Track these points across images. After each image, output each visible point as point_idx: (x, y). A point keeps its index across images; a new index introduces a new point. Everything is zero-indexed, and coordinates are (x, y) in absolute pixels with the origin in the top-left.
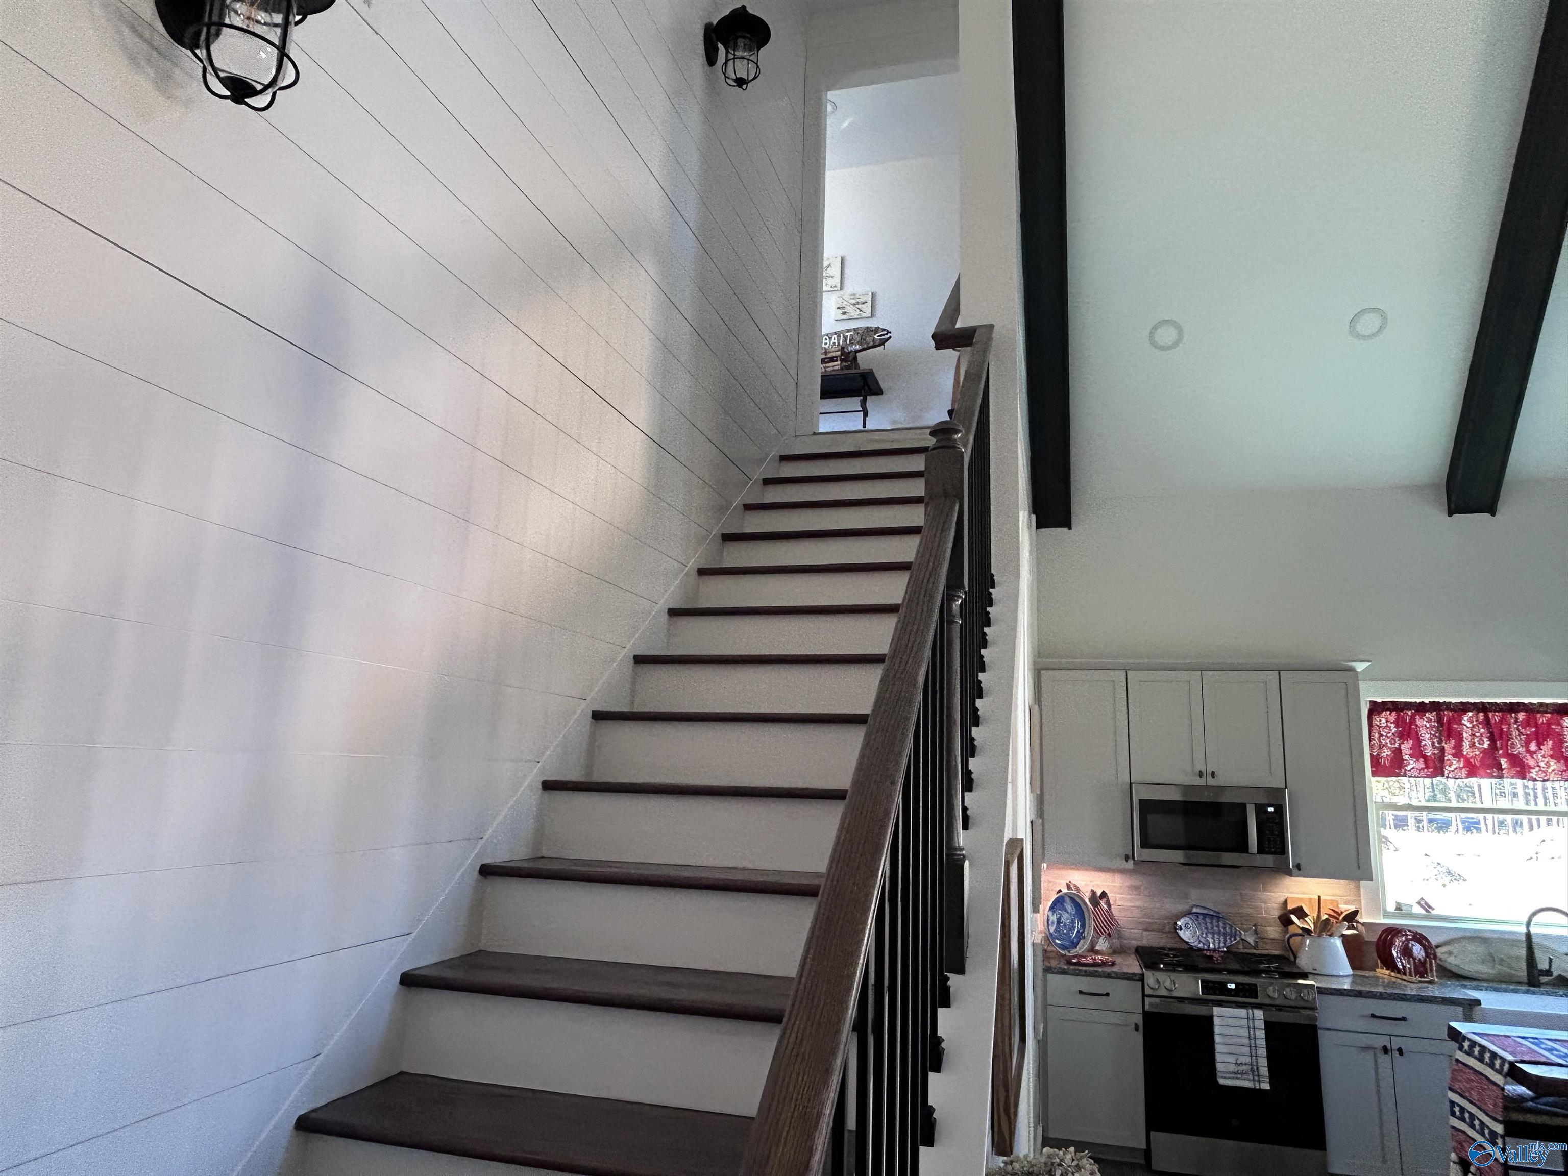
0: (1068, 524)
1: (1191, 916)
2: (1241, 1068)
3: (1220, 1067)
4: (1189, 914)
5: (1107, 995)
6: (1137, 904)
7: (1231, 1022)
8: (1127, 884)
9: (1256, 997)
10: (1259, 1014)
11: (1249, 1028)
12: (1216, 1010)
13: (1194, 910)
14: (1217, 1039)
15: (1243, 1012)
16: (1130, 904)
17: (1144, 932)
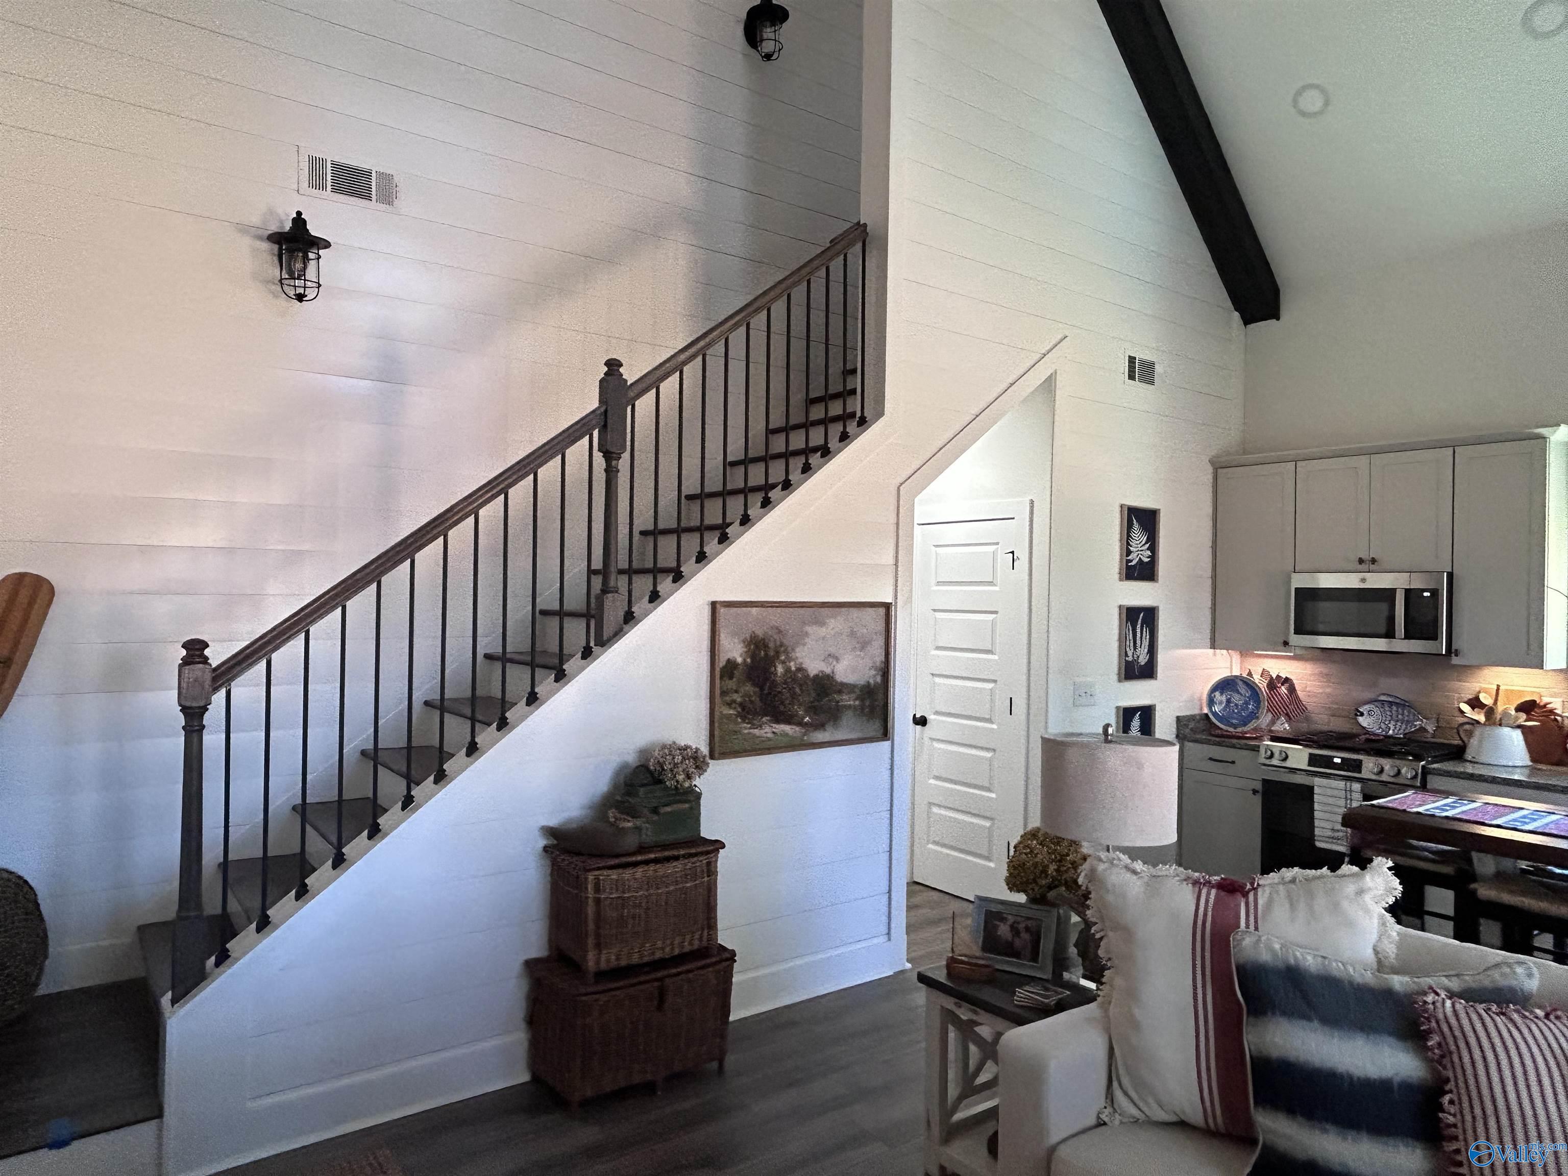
0: (1278, 319)
1: (1376, 703)
2: (1336, 834)
3: (1317, 832)
4: (1376, 701)
5: (1233, 762)
6: (1328, 690)
7: (1329, 792)
8: (1317, 671)
9: (1360, 772)
10: (1357, 786)
11: (1346, 798)
12: (1317, 781)
13: (1383, 698)
14: (1316, 806)
15: (1341, 784)
16: (1321, 691)
17: (1332, 719)
